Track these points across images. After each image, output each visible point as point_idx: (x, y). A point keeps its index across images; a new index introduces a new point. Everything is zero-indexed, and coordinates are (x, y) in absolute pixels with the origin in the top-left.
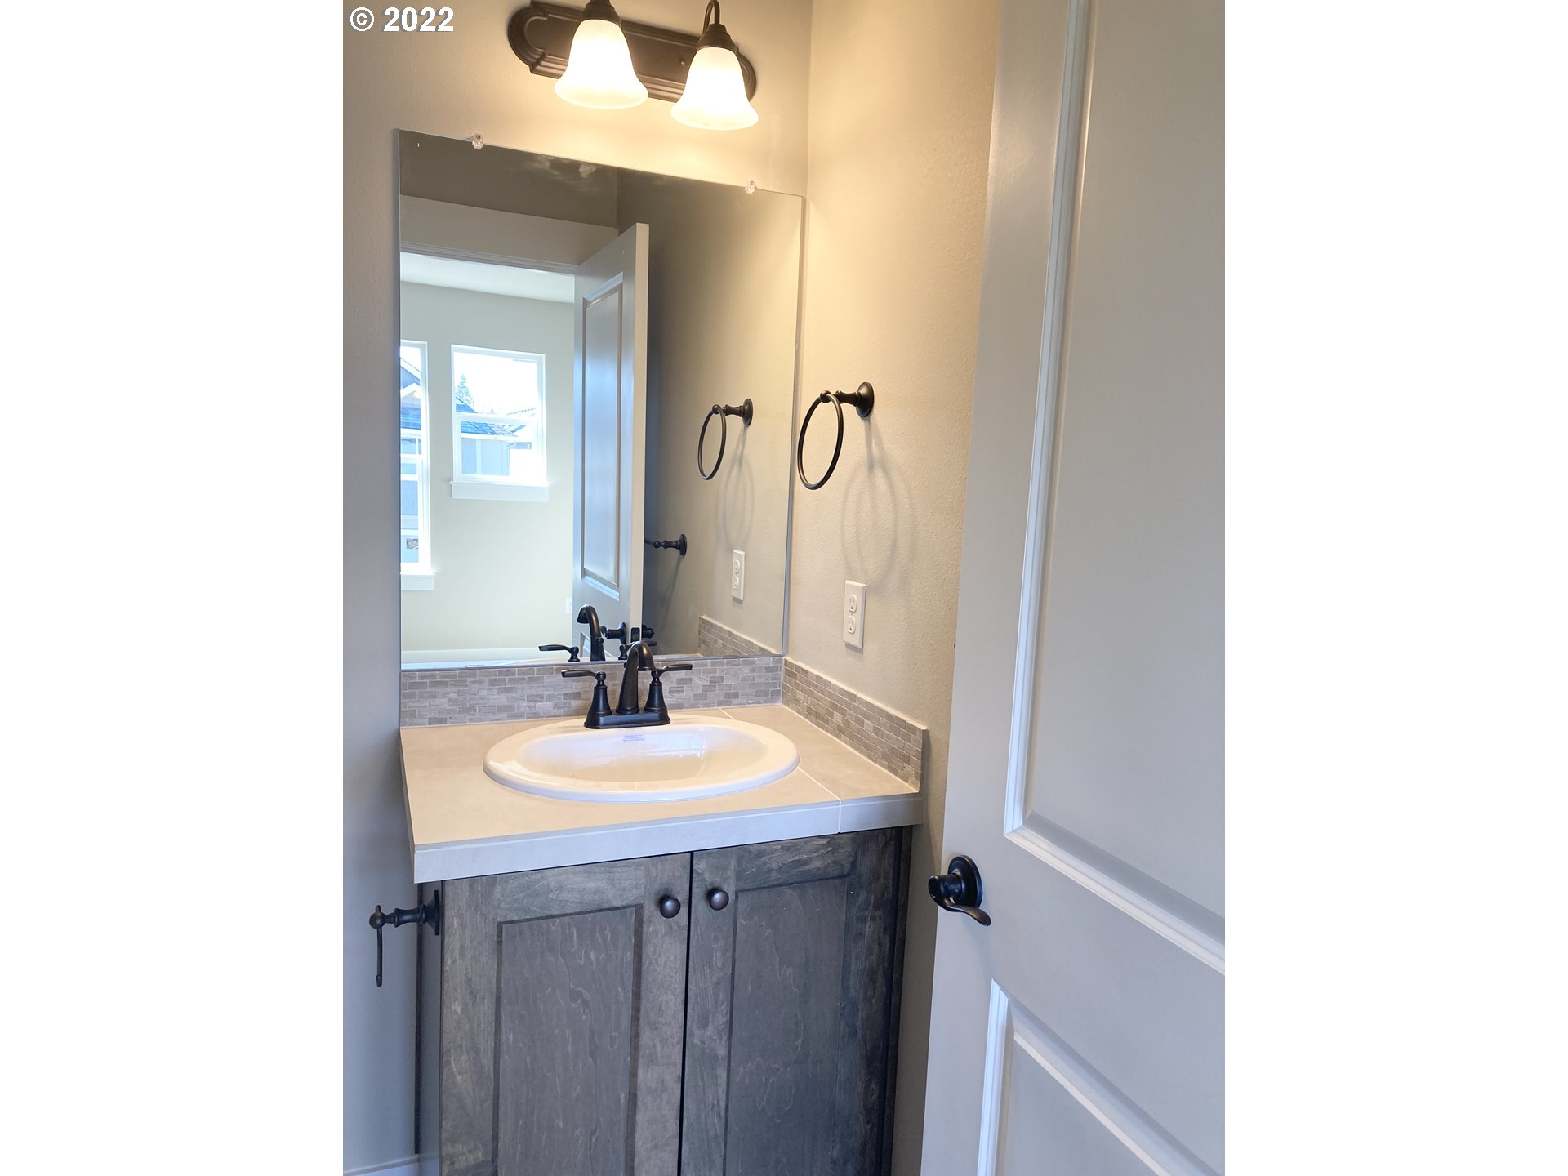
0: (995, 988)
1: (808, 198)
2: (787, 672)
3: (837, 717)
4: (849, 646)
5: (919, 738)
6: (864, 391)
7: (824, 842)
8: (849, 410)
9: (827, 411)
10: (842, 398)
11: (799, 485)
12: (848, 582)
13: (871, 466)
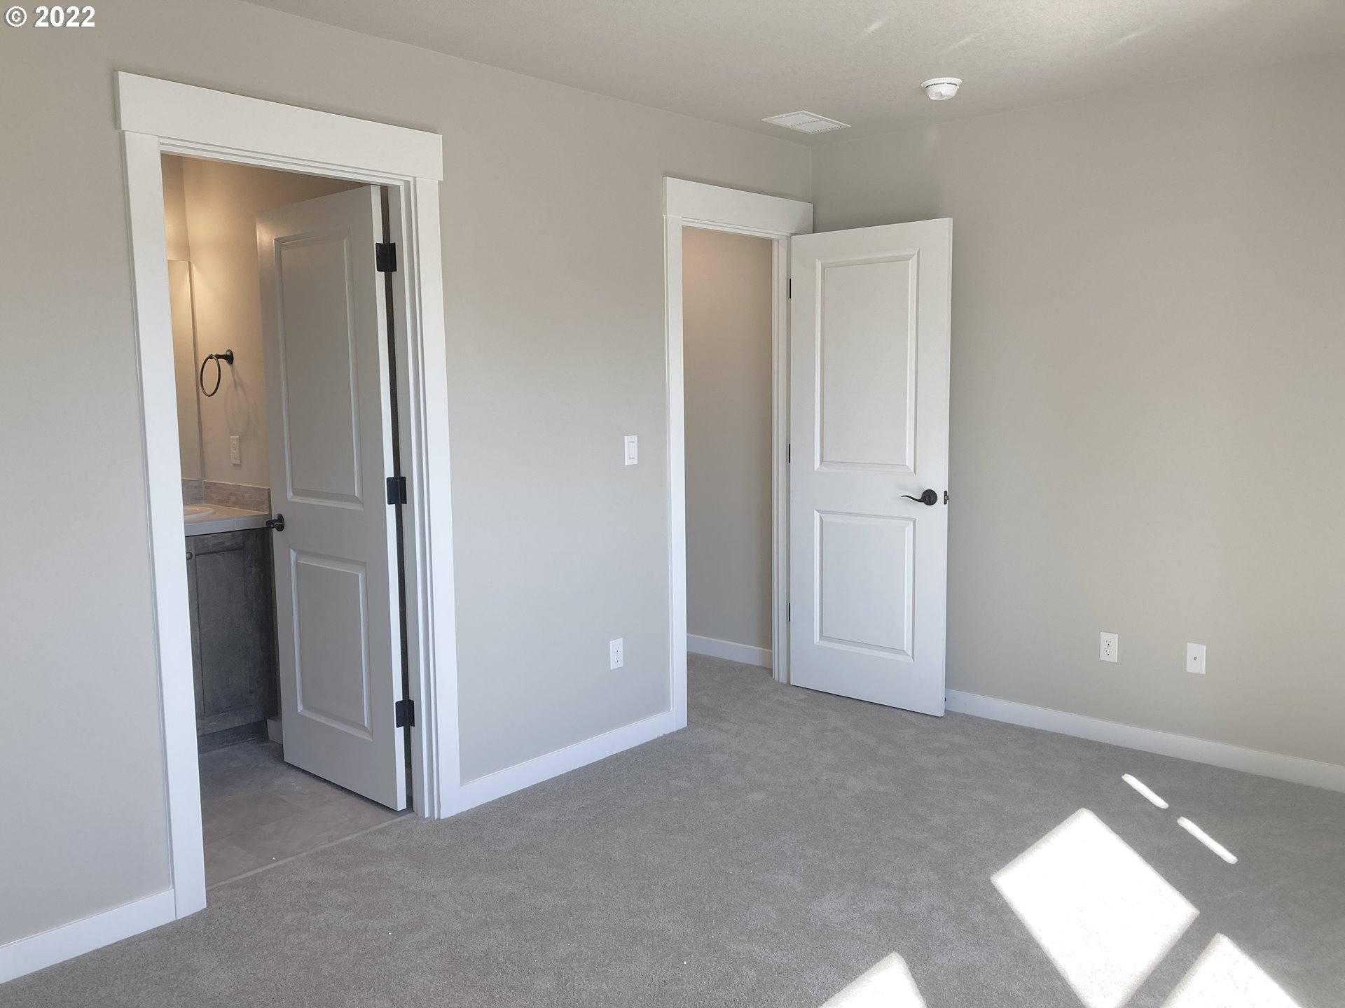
0: (291, 550)
1: (191, 261)
2: (206, 487)
3: (233, 498)
4: (235, 465)
5: (266, 492)
6: (228, 353)
7: (230, 534)
8: (223, 362)
9: (212, 362)
10: (218, 357)
11: (202, 396)
12: (231, 437)
13: (236, 385)
